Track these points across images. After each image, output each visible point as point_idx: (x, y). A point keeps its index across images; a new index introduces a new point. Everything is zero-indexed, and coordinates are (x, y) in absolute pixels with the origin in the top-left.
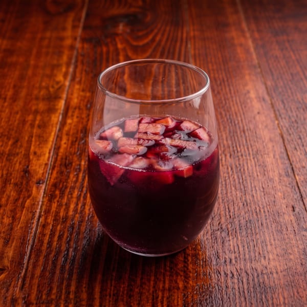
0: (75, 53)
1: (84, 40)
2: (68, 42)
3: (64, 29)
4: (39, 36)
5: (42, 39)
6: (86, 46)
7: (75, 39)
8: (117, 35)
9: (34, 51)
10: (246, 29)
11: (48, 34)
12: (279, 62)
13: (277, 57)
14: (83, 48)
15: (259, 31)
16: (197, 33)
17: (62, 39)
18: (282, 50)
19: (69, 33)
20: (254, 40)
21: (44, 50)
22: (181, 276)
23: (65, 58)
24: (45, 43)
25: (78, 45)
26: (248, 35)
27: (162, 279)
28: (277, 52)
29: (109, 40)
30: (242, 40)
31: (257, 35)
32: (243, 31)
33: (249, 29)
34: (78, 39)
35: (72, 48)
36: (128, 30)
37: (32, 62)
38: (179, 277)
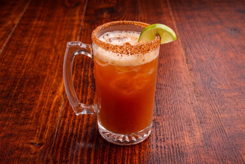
0: (81, 28)
1: (85, 22)
2: (77, 22)
3: (75, 15)
4: (61, 19)
5: (63, 21)
6: (86, 24)
7: (81, 21)
8: (103, 19)
9: (59, 27)
10: (172, 15)
11: (66, 18)
12: (190, 33)
13: (188, 30)
14: (85, 26)
15: (179, 16)
16: (146, 18)
17: (73, 21)
18: (191, 27)
19: (77, 18)
20: (177, 21)
21: (64, 27)
22: (137, 147)
23: (75, 31)
24: (65, 23)
25: (82, 24)
26: (173, 19)
27: (127, 149)
28: (189, 28)
29: (99, 21)
30: (170, 21)
31: (178, 19)
32: (170, 17)
33: (174, 15)
34: (82, 21)
35: (79, 25)
36: (109, 16)
37: (57, 33)
38: (136, 148)
